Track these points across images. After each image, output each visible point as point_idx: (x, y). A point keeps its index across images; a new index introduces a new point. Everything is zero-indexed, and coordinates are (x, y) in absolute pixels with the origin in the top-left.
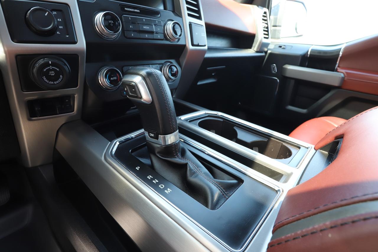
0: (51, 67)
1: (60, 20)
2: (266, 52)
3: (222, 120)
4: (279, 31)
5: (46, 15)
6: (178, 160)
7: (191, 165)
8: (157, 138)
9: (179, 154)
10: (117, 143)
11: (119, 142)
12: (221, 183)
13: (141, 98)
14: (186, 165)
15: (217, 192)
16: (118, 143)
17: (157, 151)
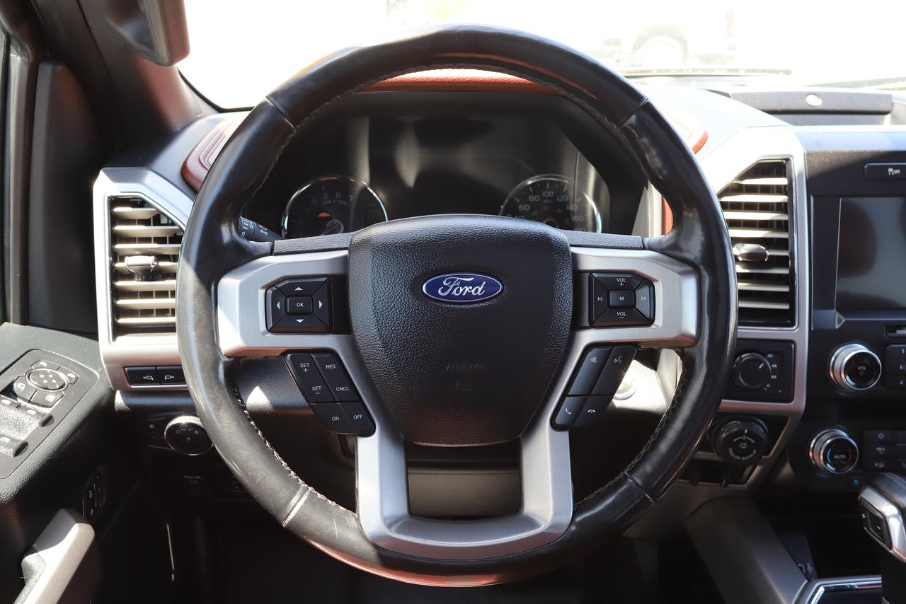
0: (744, 437)
1: (776, 366)
5: (760, 367)
10: (820, 589)
11: (825, 588)
13: (891, 547)
16: (822, 590)
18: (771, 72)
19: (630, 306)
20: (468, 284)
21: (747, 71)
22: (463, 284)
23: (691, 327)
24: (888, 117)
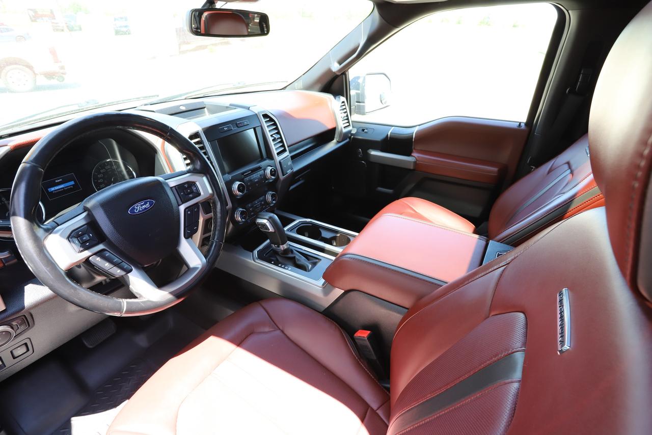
2: (350, 138)
3: (311, 225)
4: (364, 106)
6: (290, 255)
7: (297, 257)
8: (279, 247)
9: (290, 252)
10: (256, 252)
12: (312, 262)
13: (268, 230)
14: (294, 257)
15: (310, 266)
17: (280, 253)
18: (152, 96)
19: (192, 192)
20: (143, 205)
21: (143, 97)
22: (142, 205)
23: (210, 191)
24: (206, 109)
